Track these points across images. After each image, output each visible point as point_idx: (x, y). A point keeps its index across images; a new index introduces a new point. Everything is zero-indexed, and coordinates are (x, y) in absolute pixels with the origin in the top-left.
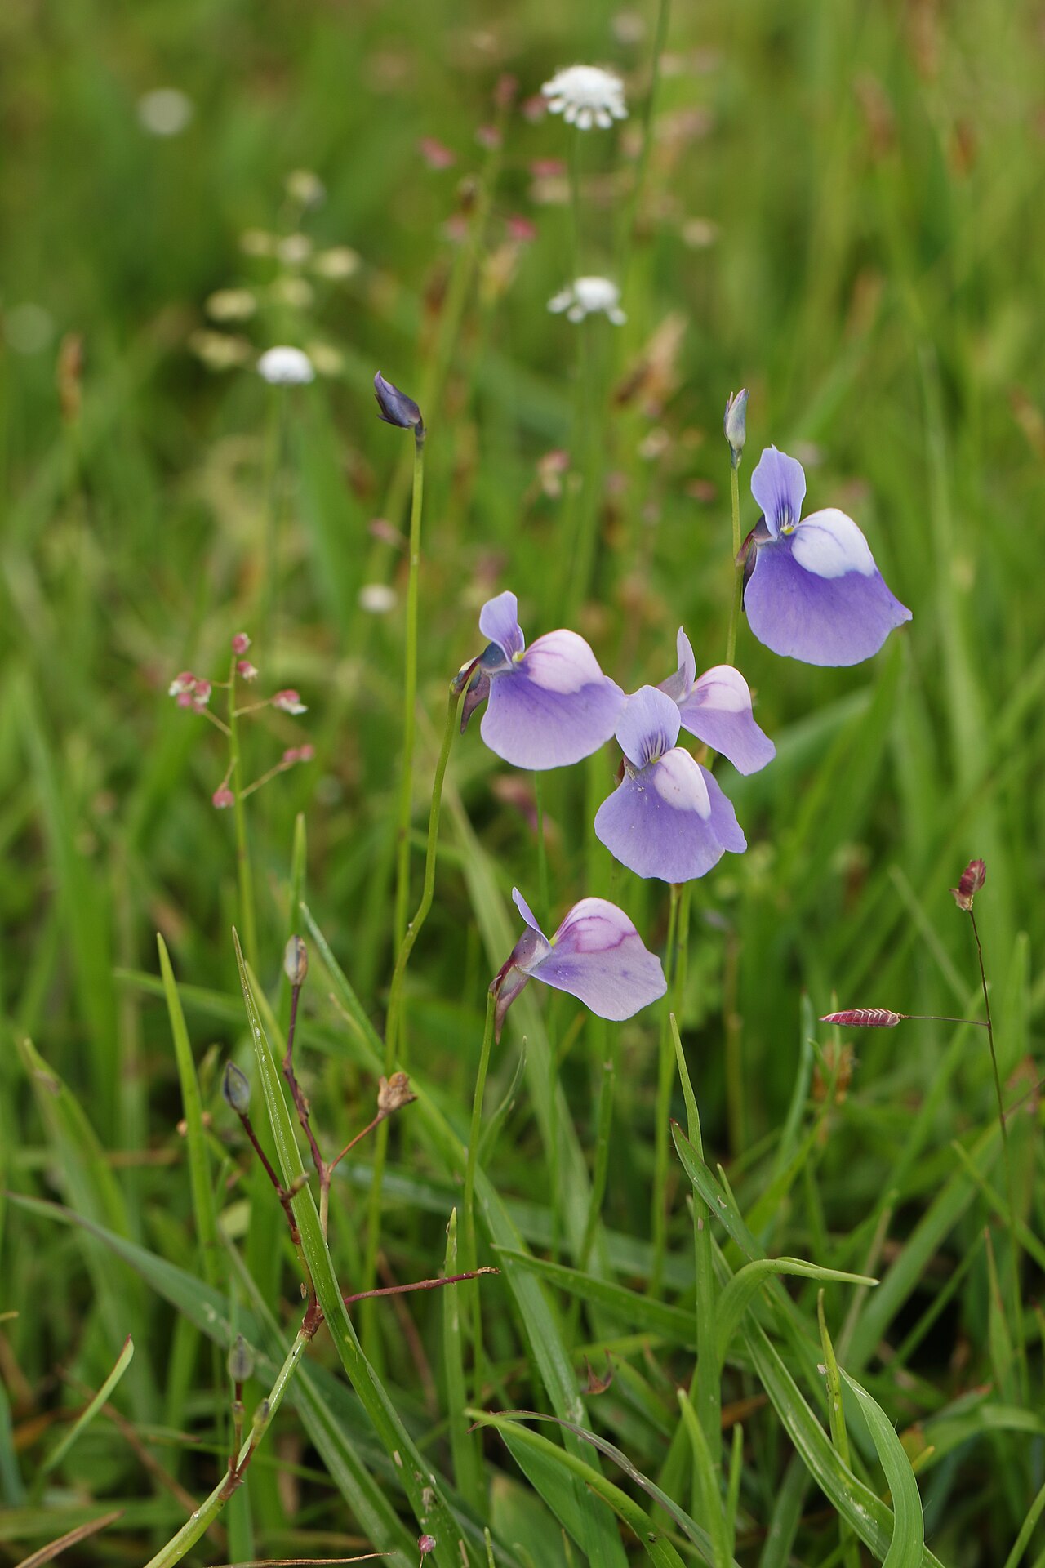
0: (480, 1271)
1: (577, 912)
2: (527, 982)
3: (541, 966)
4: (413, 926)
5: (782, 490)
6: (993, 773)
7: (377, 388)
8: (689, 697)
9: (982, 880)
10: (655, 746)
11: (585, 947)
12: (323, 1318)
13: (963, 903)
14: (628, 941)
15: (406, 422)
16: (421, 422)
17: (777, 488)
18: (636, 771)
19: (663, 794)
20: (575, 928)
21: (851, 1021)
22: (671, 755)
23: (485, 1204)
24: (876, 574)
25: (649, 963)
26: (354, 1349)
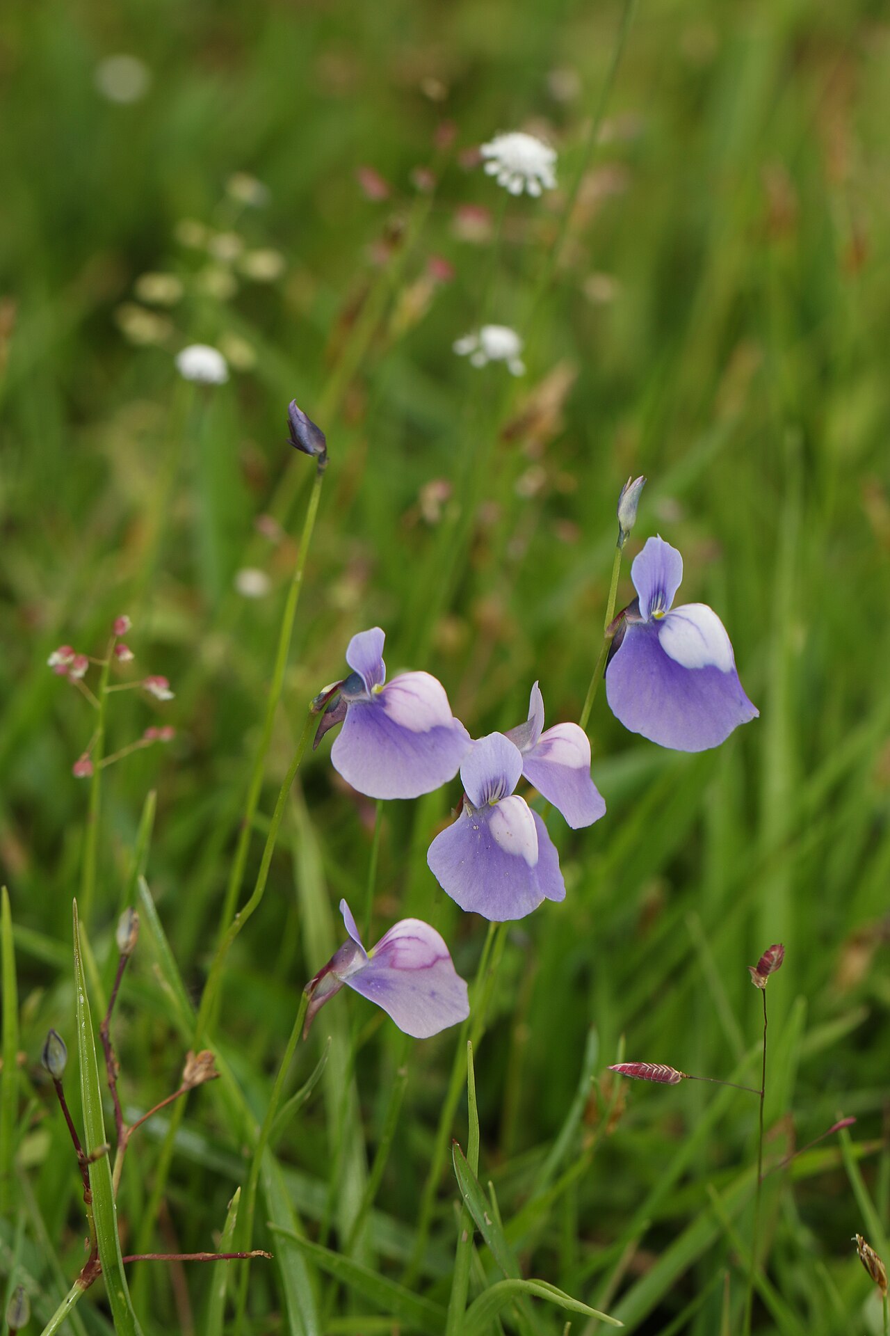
0: (254, 1253)
1: (397, 930)
2: (342, 987)
3: (357, 976)
4: (241, 916)
5: (660, 577)
6: (796, 835)
7: (290, 414)
8: (533, 748)
9: (779, 963)
10: (495, 789)
11: (399, 964)
12: (101, 1272)
13: (758, 981)
14: (440, 964)
15: (311, 449)
16: (325, 452)
17: (655, 575)
18: (474, 809)
19: (497, 837)
20: (393, 945)
21: (636, 1073)
22: (508, 801)
23: (268, 1183)
24: (732, 672)
25: (456, 987)
26: (125, 1304)
